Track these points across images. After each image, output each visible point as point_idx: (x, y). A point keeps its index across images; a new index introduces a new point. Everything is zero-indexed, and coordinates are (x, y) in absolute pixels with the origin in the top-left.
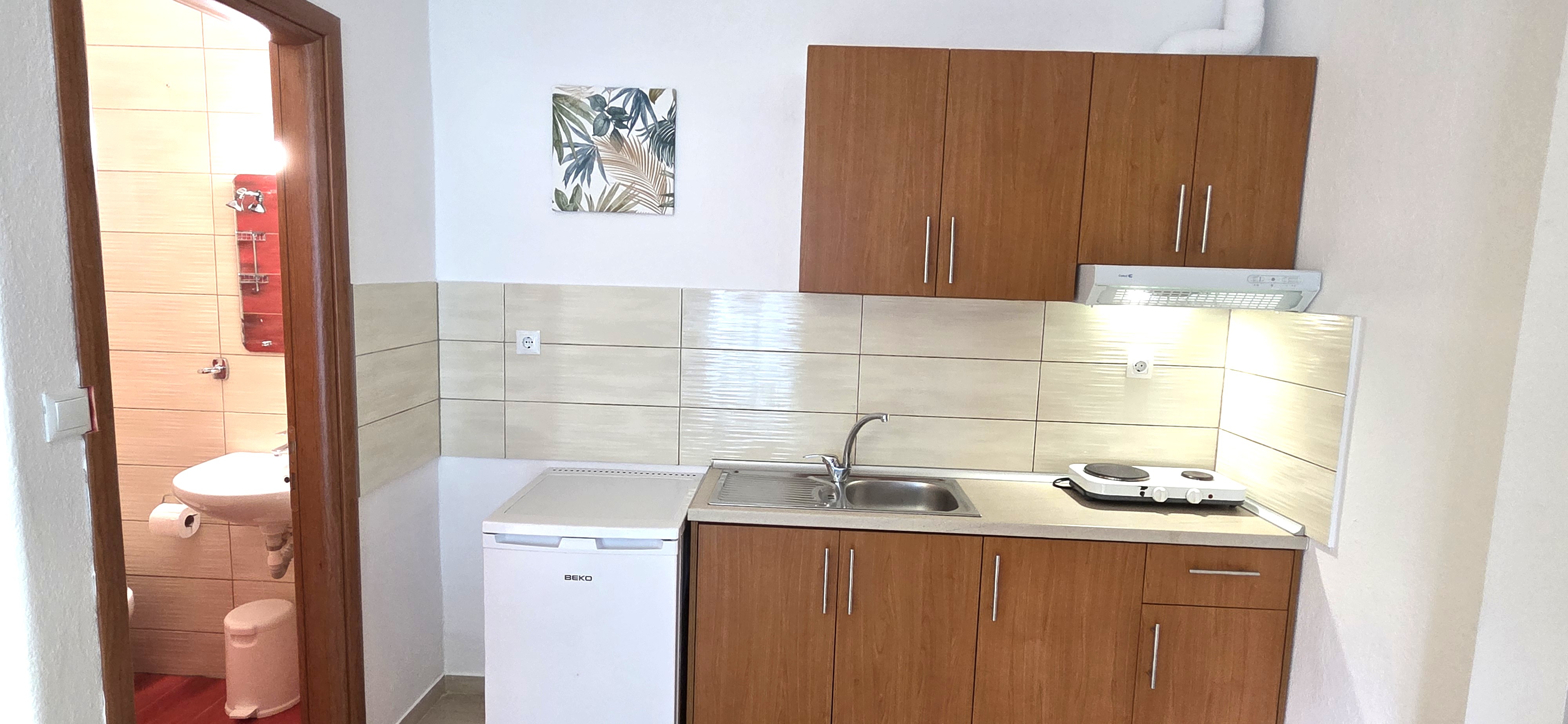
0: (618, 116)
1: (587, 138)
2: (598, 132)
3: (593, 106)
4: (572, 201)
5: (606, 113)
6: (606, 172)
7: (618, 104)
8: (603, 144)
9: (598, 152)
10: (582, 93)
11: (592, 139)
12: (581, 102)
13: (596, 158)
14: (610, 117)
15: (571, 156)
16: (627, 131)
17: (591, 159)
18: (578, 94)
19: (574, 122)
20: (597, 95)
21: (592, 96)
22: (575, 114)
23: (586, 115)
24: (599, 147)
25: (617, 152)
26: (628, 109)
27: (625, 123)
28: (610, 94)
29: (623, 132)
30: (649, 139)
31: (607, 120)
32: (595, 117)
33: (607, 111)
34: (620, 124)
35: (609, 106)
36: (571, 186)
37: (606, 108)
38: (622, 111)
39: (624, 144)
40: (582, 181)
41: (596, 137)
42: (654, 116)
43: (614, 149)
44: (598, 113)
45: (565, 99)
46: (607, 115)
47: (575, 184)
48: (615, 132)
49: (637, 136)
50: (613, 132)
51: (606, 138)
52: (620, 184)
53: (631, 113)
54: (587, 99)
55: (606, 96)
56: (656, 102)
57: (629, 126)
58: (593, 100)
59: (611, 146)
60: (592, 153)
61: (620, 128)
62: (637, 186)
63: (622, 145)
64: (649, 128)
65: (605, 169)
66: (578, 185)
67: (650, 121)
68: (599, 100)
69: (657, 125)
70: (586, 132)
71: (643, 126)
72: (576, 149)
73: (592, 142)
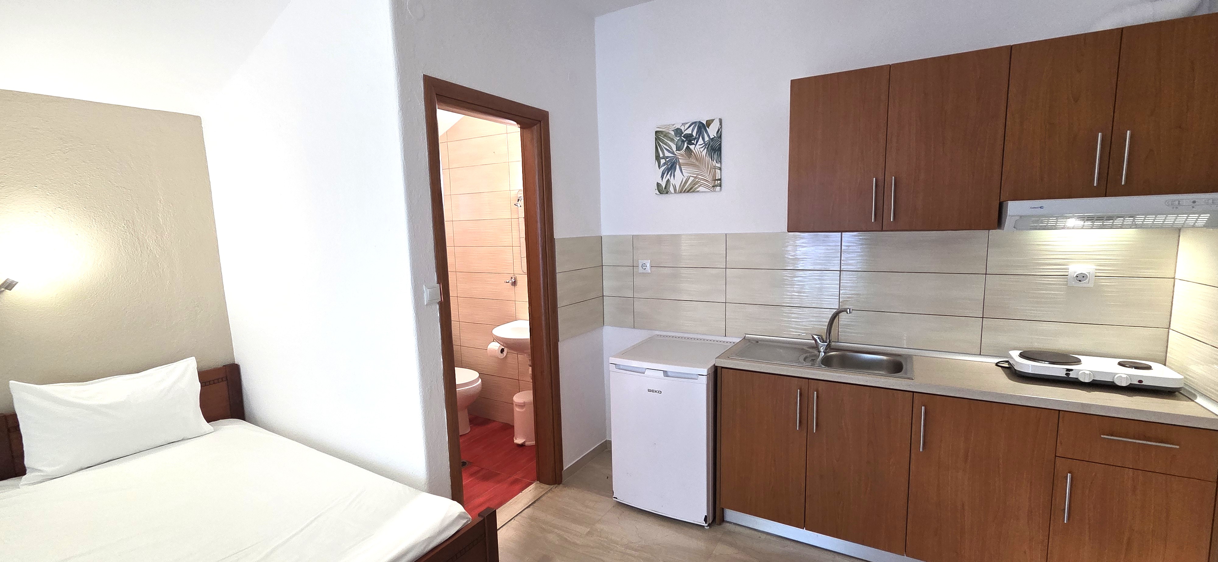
0: (689, 139)
1: (673, 153)
2: (678, 149)
3: (676, 135)
4: (665, 188)
5: (682, 137)
6: (683, 170)
7: (689, 131)
8: (682, 155)
9: (679, 160)
10: (670, 128)
11: (675, 153)
12: (669, 133)
13: (678, 163)
14: (685, 139)
15: (664, 164)
16: (694, 146)
17: (675, 165)
18: (668, 129)
19: (665, 144)
20: (678, 128)
21: (675, 129)
22: (666, 140)
23: (672, 140)
24: (679, 157)
25: (688, 159)
26: (694, 134)
27: (693, 142)
28: (684, 126)
29: (692, 147)
30: (706, 149)
31: (683, 142)
32: (677, 141)
33: (683, 137)
34: (690, 143)
35: (684, 133)
36: (665, 180)
37: (683, 135)
38: (691, 135)
39: (693, 154)
40: (671, 176)
41: (677, 152)
42: (709, 136)
43: (687, 157)
44: (678, 138)
45: (661, 133)
46: (683, 139)
47: (667, 179)
48: (688, 147)
49: (699, 148)
50: (686, 148)
51: (683, 152)
52: (690, 176)
53: (696, 136)
54: (673, 132)
55: (683, 128)
56: (710, 127)
57: (695, 143)
58: (675, 131)
59: (685, 155)
60: (675, 161)
61: (690, 145)
62: (700, 177)
63: (691, 154)
64: (706, 143)
65: (682, 168)
66: (668, 179)
67: (707, 139)
68: (679, 131)
69: (710, 140)
70: (672, 150)
71: (703, 142)
72: (667, 160)
73: (675, 155)
